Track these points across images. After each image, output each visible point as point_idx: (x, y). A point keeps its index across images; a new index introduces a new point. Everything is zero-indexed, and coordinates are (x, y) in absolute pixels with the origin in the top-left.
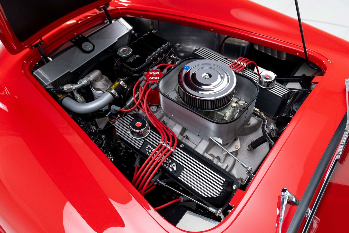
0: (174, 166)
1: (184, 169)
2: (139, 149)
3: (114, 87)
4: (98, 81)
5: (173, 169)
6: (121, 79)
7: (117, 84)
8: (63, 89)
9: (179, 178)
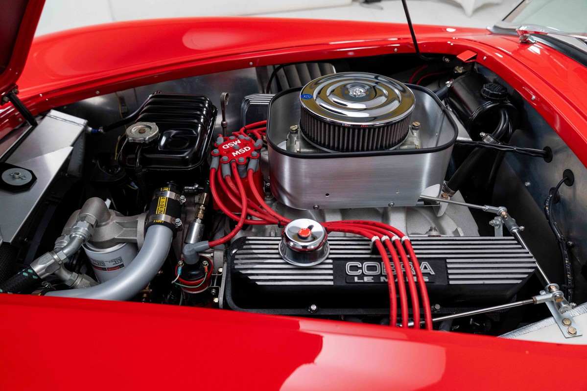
0: (425, 268)
1: (448, 261)
2: (331, 283)
3: (163, 209)
4: (104, 223)
5: (428, 274)
6: (167, 189)
7: (163, 202)
8: (35, 273)
9: (451, 282)
